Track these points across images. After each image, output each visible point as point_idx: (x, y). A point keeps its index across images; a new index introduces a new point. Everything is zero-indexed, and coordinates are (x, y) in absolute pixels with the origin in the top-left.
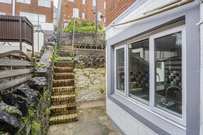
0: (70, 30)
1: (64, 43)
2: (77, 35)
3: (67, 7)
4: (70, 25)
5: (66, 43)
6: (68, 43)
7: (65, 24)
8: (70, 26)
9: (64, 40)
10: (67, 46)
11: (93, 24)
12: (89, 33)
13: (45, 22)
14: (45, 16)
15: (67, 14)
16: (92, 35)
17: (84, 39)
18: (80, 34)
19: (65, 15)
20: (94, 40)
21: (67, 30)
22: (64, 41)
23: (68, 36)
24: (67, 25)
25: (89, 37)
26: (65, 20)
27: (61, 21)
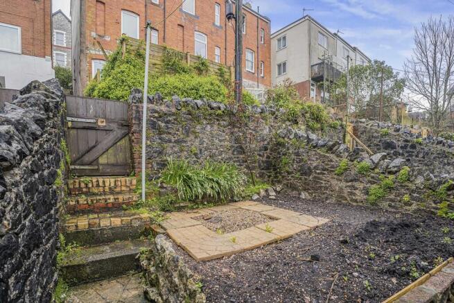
0: (117, 86)
1: (87, 158)
2: (162, 116)
3: (102, 6)
4: (117, 63)
5: (102, 160)
6: (112, 160)
7: (93, 62)
8: (117, 70)
9: (92, 143)
10: (110, 181)
11: (202, 68)
12: (214, 105)
13: (20, 52)
14: (19, 29)
15: (101, 29)
16: (227, 118)
17: (192, 137)
18: (174, 110)
19: (93, 34)
20: (237, 140)
21: (102, 85)
22: (88, 151)
23: (109, 121)
24: (101, 67)
25: (216, 127)
26: (94, 51)
27: (81, 51)
